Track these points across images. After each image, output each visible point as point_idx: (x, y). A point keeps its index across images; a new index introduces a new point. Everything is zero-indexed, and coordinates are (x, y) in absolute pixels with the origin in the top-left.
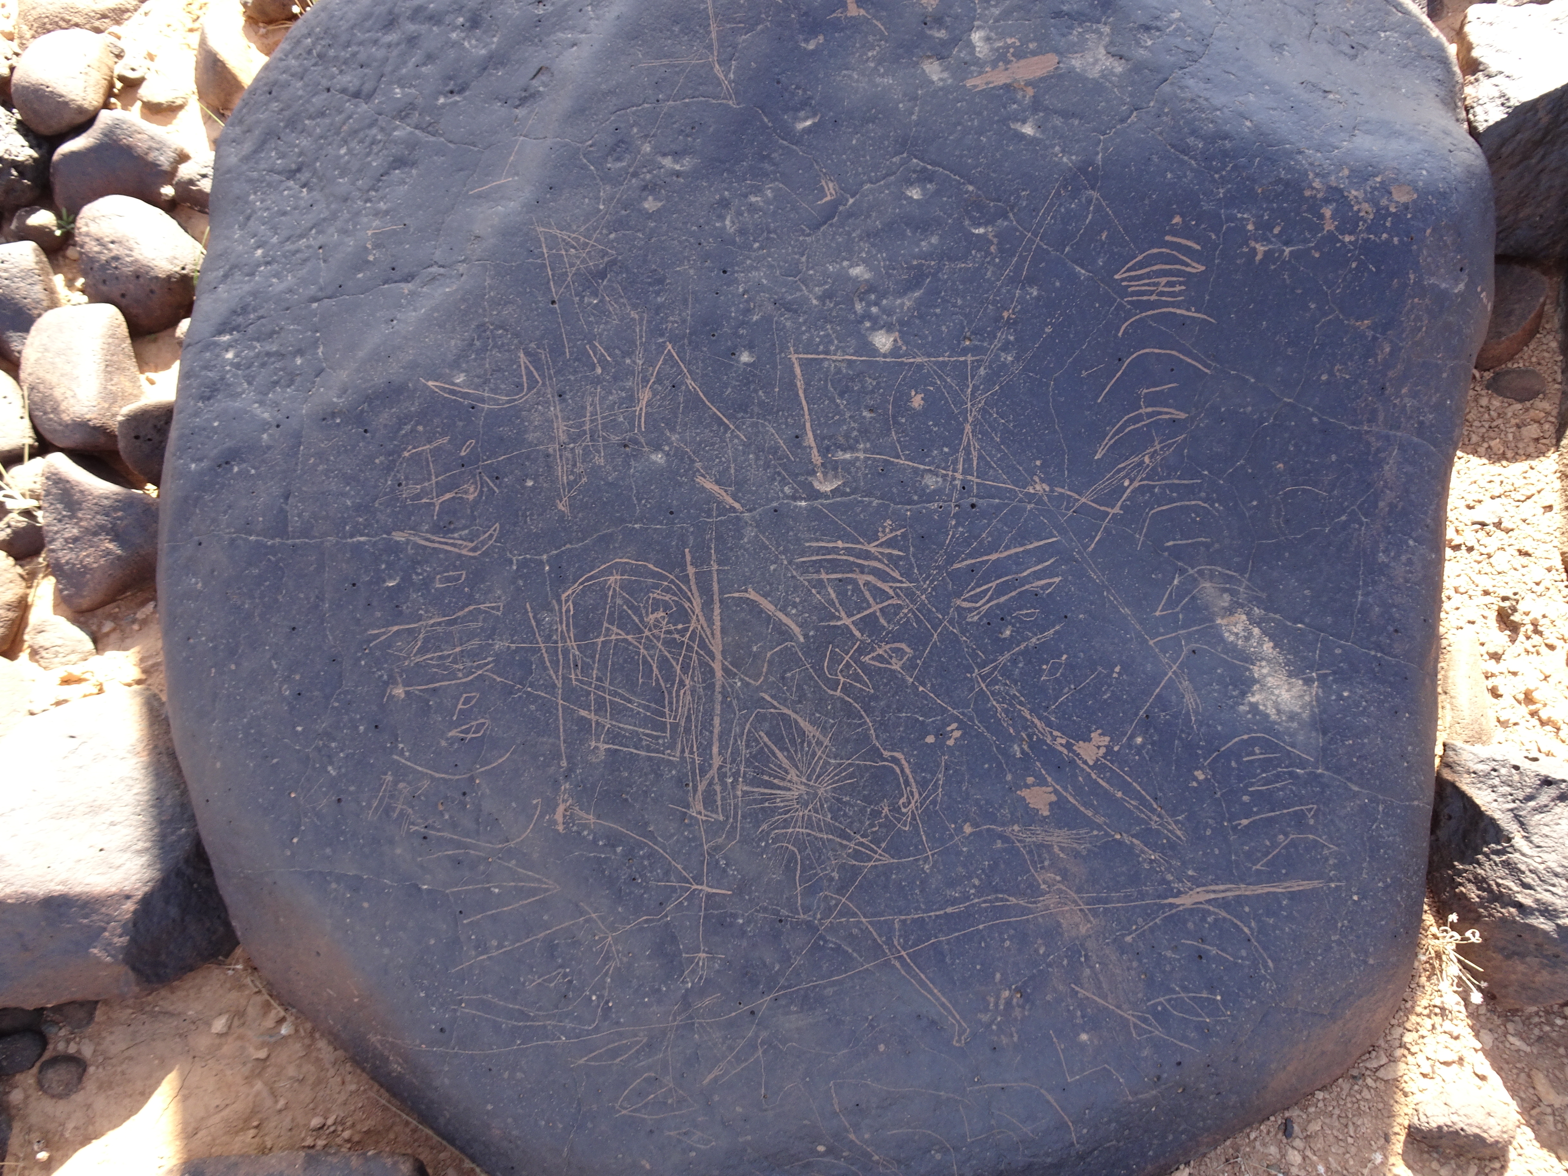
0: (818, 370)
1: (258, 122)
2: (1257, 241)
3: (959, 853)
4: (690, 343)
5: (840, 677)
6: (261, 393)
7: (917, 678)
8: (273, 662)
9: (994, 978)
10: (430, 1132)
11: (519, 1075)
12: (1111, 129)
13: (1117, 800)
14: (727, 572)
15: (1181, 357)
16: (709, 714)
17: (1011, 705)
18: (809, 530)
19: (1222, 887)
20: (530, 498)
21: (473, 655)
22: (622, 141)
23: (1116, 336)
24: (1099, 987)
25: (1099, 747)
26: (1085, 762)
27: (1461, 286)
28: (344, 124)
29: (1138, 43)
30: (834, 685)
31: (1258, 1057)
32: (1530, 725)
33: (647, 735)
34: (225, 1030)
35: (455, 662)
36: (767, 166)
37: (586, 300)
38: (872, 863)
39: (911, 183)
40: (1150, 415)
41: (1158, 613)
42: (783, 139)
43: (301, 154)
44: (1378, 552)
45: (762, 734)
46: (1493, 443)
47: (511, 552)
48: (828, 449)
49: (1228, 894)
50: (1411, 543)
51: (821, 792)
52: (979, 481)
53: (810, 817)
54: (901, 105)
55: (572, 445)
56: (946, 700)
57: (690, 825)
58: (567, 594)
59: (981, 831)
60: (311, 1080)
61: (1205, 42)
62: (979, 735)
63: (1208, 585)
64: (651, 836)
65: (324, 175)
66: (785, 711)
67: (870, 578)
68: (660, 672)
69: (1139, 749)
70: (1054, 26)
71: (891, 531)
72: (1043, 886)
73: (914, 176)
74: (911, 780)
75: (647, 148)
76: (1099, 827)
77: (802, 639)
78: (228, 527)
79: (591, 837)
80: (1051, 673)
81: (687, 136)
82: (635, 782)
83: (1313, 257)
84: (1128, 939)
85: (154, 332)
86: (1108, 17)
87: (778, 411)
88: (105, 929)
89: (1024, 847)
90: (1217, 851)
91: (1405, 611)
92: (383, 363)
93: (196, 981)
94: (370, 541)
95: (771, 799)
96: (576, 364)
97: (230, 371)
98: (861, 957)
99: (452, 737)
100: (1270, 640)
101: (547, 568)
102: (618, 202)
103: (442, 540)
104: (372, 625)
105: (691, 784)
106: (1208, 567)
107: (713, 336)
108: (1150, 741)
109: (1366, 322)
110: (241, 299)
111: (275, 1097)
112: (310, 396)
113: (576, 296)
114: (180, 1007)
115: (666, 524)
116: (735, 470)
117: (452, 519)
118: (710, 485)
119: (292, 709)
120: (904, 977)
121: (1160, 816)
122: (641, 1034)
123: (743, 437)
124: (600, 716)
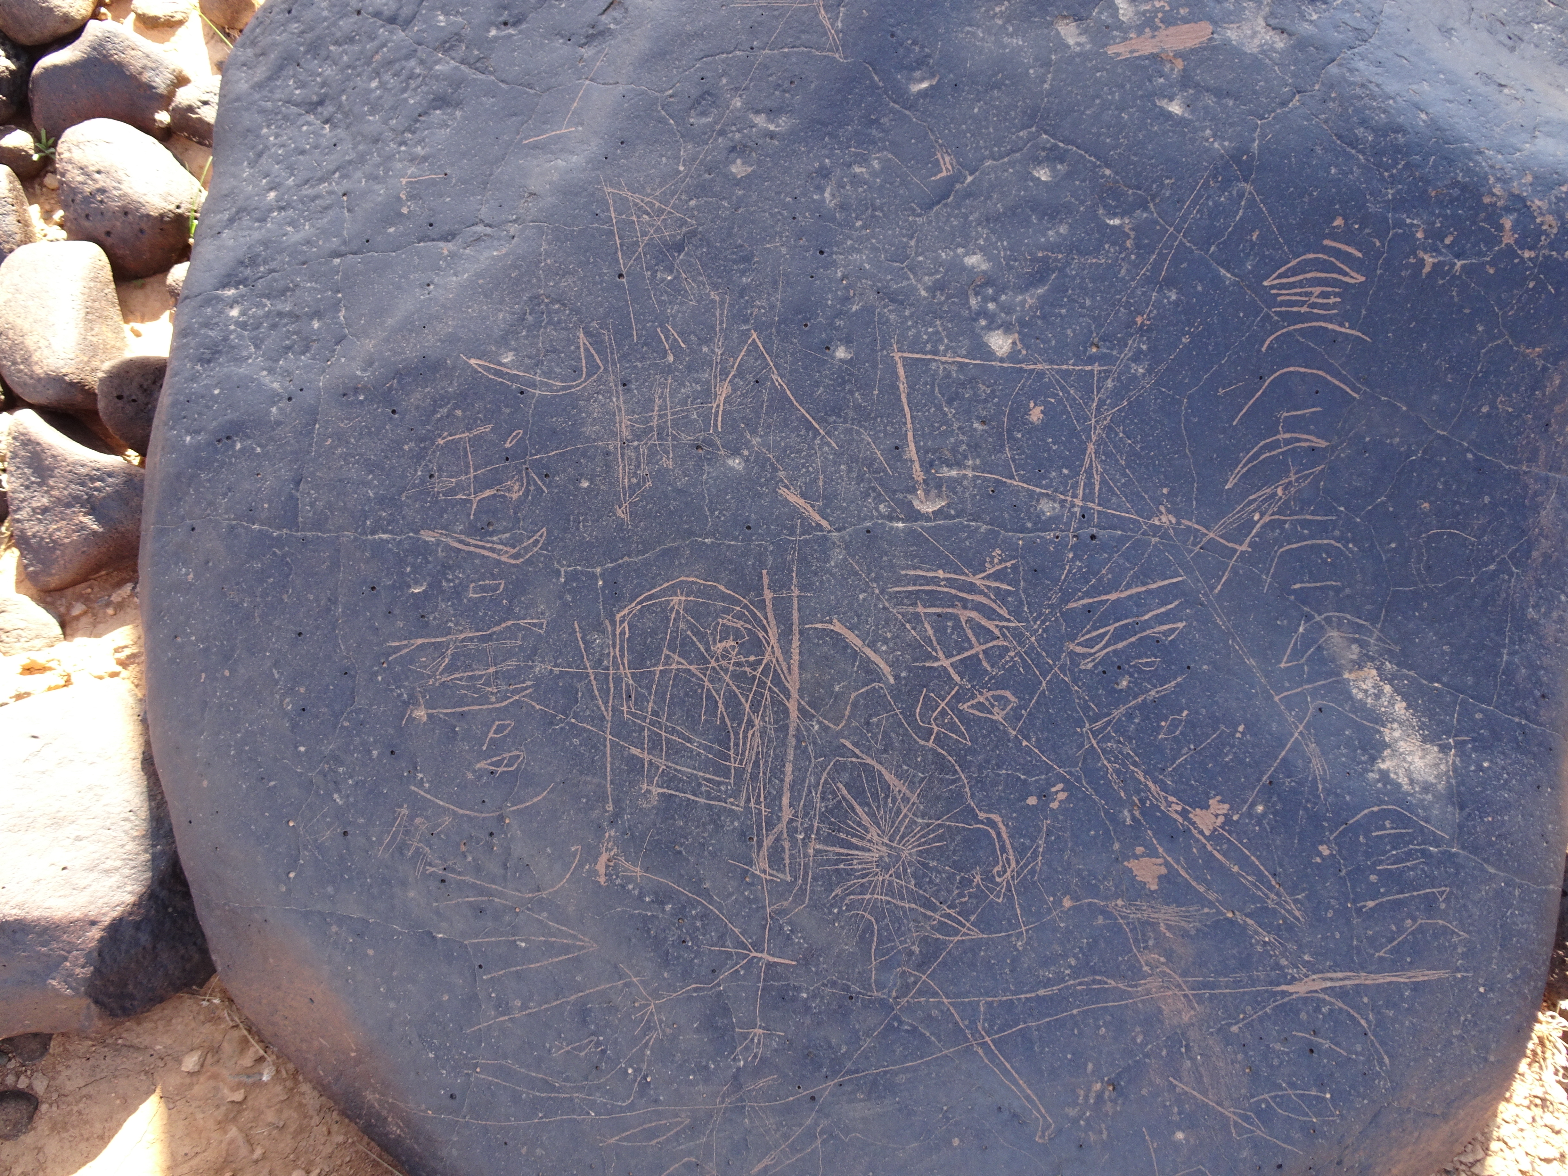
0: (923, 372)
1: (275, 44)
2: (1426, 252)
3: (1056, 929)
4: (778, 333)
5: (934, 726)
6: (270, 359)
7: (1021, 731)
8: (275, 671)
9: (1086, 1069)
11: (539, 1151)
12: (1270, 113)
13: (1233, 875)
14: (809, 599)
15: (1329, 378)
16: (780, 760)
17: (1124, 765)
18: (905, 556)
19: (1340, 975)
20: (585, 502)
21: (510, 677)
22: (708, 93)
23: (1259, 351)
24: (1199, 1081)
25: (1217, 816)
26: (1201, 832)
28: (377, 52)
29: (1302, 17)
30: (927, 734)
31: (1363, 1159)
33: (707, 780)
34: (197, 1068)
35: (487, 684)
36: (875, 133)
37: (659, 275)
38: (959, 938)
39: (1039, 163)
40: (1287, 442)
41: (1283, 665)
42: (894, 102)
43: (324, 84)
44: (1528, 607)
45: (841, 786)
47: (559, 562)
48: (931, 464)
50: (1563, 598)
51: (905, 854)
52: (1100, 508)
53: (890, 883)
54: (1031, 71)
55: (636, 443)
56: (1053, 757)
57: (752, 884)
58: (622, 614)
59: (1081, 905)
60: (293, 1127)
61: (1375, 20)
62: (1086, 798)
63: (1335, 634)
64: (705, 894)
65: (350, 110)
66: (869, 761)
67: (974, 615)
68: (726, 709)
69: (1261, 817)
71: (1000, 562)
72: (1145, 968)
73: (1043, 154)
74: (1008, 846)
75: (737, 103)
76: (1211, 904)
77: (892, 681)
78: (226, 513)
79: (636, 892)
80: (1170, 731)
81: (785, 91)
82: (691, 833)
83: (1487, 273)
84: (1235, 1029)
85: (142, 277)
87: (876, 418)
88: (66, 959)
89: (1128, 924)
90: (1337, 935)
91: (1553, 674)
92: (417, 334)
93: (166, 1012)
94: (394, 539)
95: (847, 860)
96: (645, 349)
97: (235, 330)
98: (939, 1042)
99: (480, 769)
100: (1403, 699)
101: (601, 583)
102: (701, 164)
103: (480, 543)
104: (392, 636)
105: (755, 839)
106: (1337, 614)
107: (806, 325)
108: (1272, 810)
109: (1537, 349)
110: (249, 248)
111: (252, 1145)
112: (329, 366)
113: (647, 270)
114: (146, 1040)
115: (742, 541)
116: (824, 482)
117: (491, 520)
118: (794, 498)
119: (294, 726)
120: (987, 1065)
121: (1278, 894)
122: (683, 1115)
123: (834, 445)
124: (654, 755)
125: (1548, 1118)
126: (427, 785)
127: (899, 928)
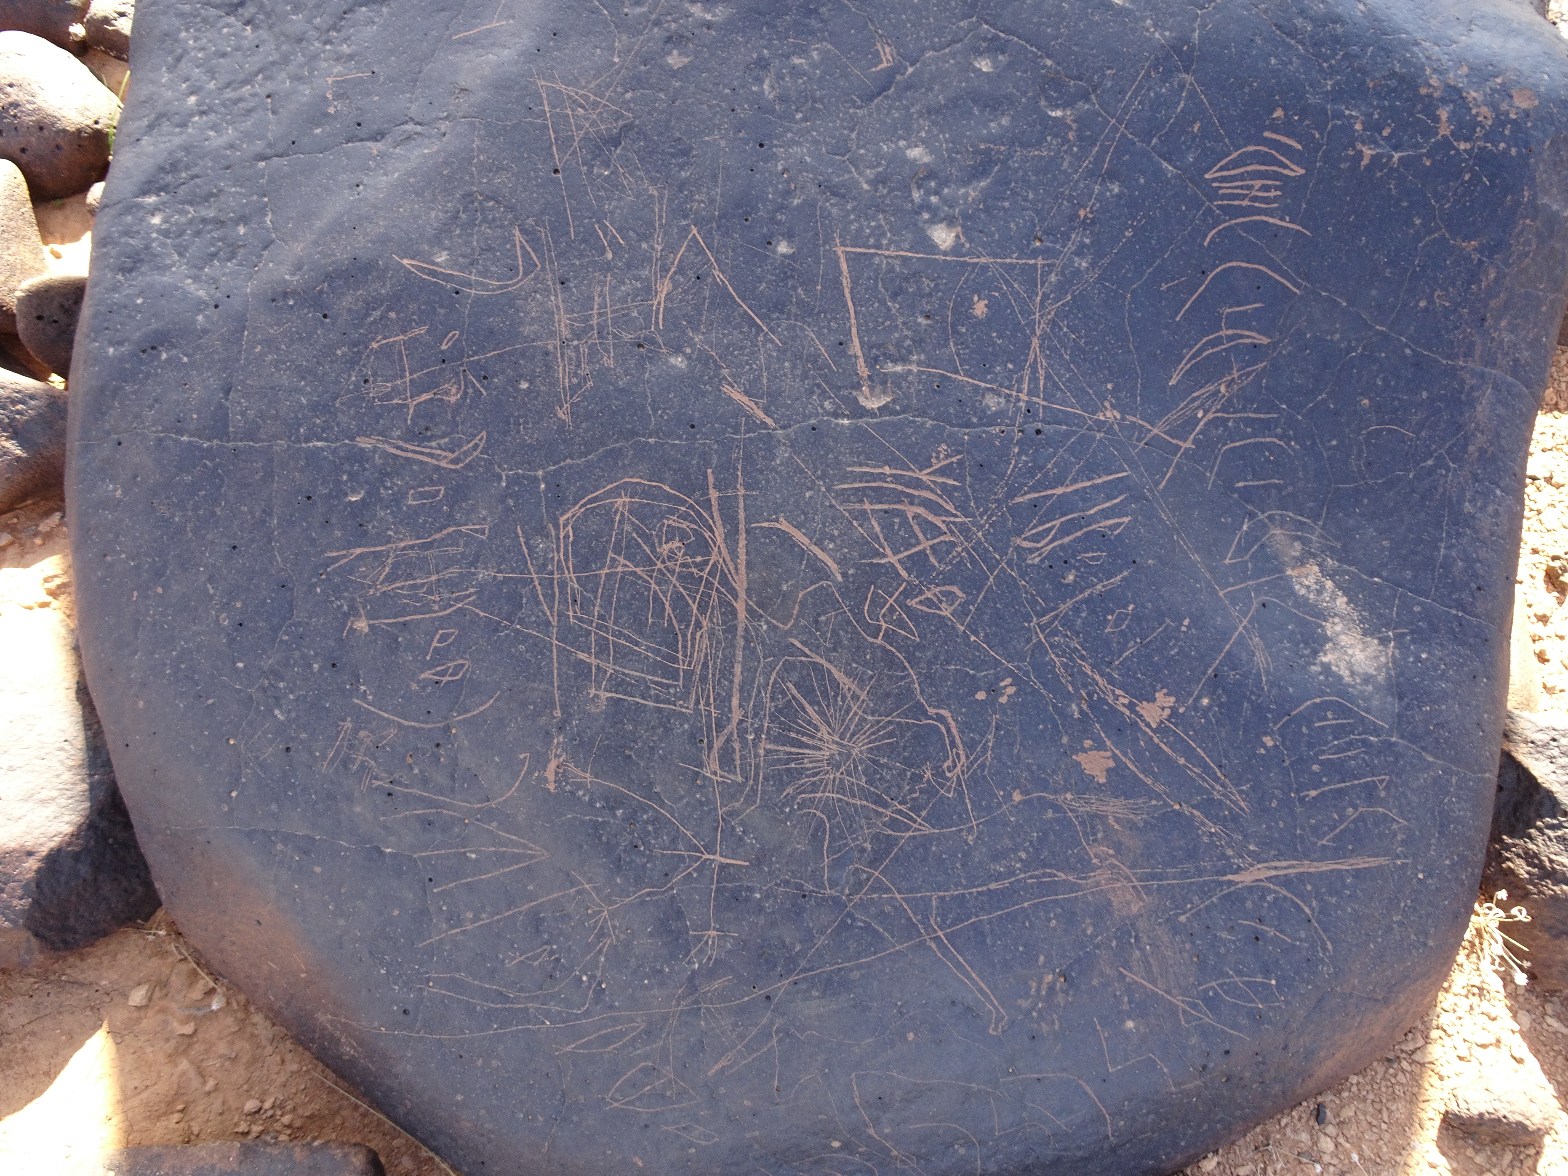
0: (866, 267)
2: (1364, 143)
3: (1006, 823)
4: (719, 228)
5: (883, 623)
6: (195, 266)
7: (969, 626)
8: (209, 586)
9: (1037, 961)
10: (383, 1117)
11: (495, 1063)
12: (1210, 3)
13: (1179, 767)
14: (756, 498)
15: (1270, 273)
16: (729, 661)
17: (1071, 659)
18: (851, 453)
19: (1284, 864)
20: (525, 404)
21: (451, 585)
23: (1201, 245)
24: (1148, 970)
25: (1163, 709)
26: (1148, 725)
30: (875, 631)
31: (1307, 1044)
33: (655, 683)
34: (144, 1002)
35: (430, 592)
36: (814, 23)
37: (595, 170)
38: (910, 833)
39: (980, 54)
40: (1230, 338)
41: (1227, 561)
44: (1464, 501)
45: (790, 685)
46: (1546, 392)
47: (500, 466)
48: (876, 359)
49: (1291, 871)
50: (1498, 492)
51: (855, 752)
52: (1045, 403)
53: (842, 781)
55: (576, 343)
56: (1001, 652)
57: (704, 787)
58: (566, 517)
59: (1031, 799)
60: (245, 1058)
62: (1035, 692)
63: (1278, 531)
64: (657, 798)
65: (272, 10)
66: (818, 659)
67: (920, 510)
68: (673, 611)
69: (1206, 711)
71: (947, 457)
72: (1095, 861)
73: (984, 45)
74: (958, 741)
76: (1158, 797)
77: (840, 578)
78: (153, 425)
79: (587, 798)
80: (1117, 625)
82: (640, 737)
83: (1424, 165)
84: (1183, 919)
85: (61, 198)
87: (820, 313)
89: (1077, 817)
90: (1281, 825)
91: (1489, 566)
92: (347, 235)
93: (111, 947)
94: (329, 447)
95: (798, 759)
96: (583, 246)
97: (157, 238)
98: (893, 937)
99: (424, 680)
100: (1344, 594)
101: (543, 486)
102: (636, 55)
103: (418, 449)
104: (331, 547)
105: (705, 741)
106: (1280, 512)
107: (747, 220)
108: (1218, 702)
109: (1473, 243)
110: (170, 154)
111: (203, 1077)
112: (256, 272)
113: (584, 165)
114: (91, 976)
115: (686, 440)
116: (768, 379)
117: (429, 425)
118: (738, 396)
119: (232, 641)
120: (940, 959)
121: (1223, 785)
122: (639, 1020)
123: (778, 342)
124: (601, 660)
125: (1485, 1006)
126: (370, 697)
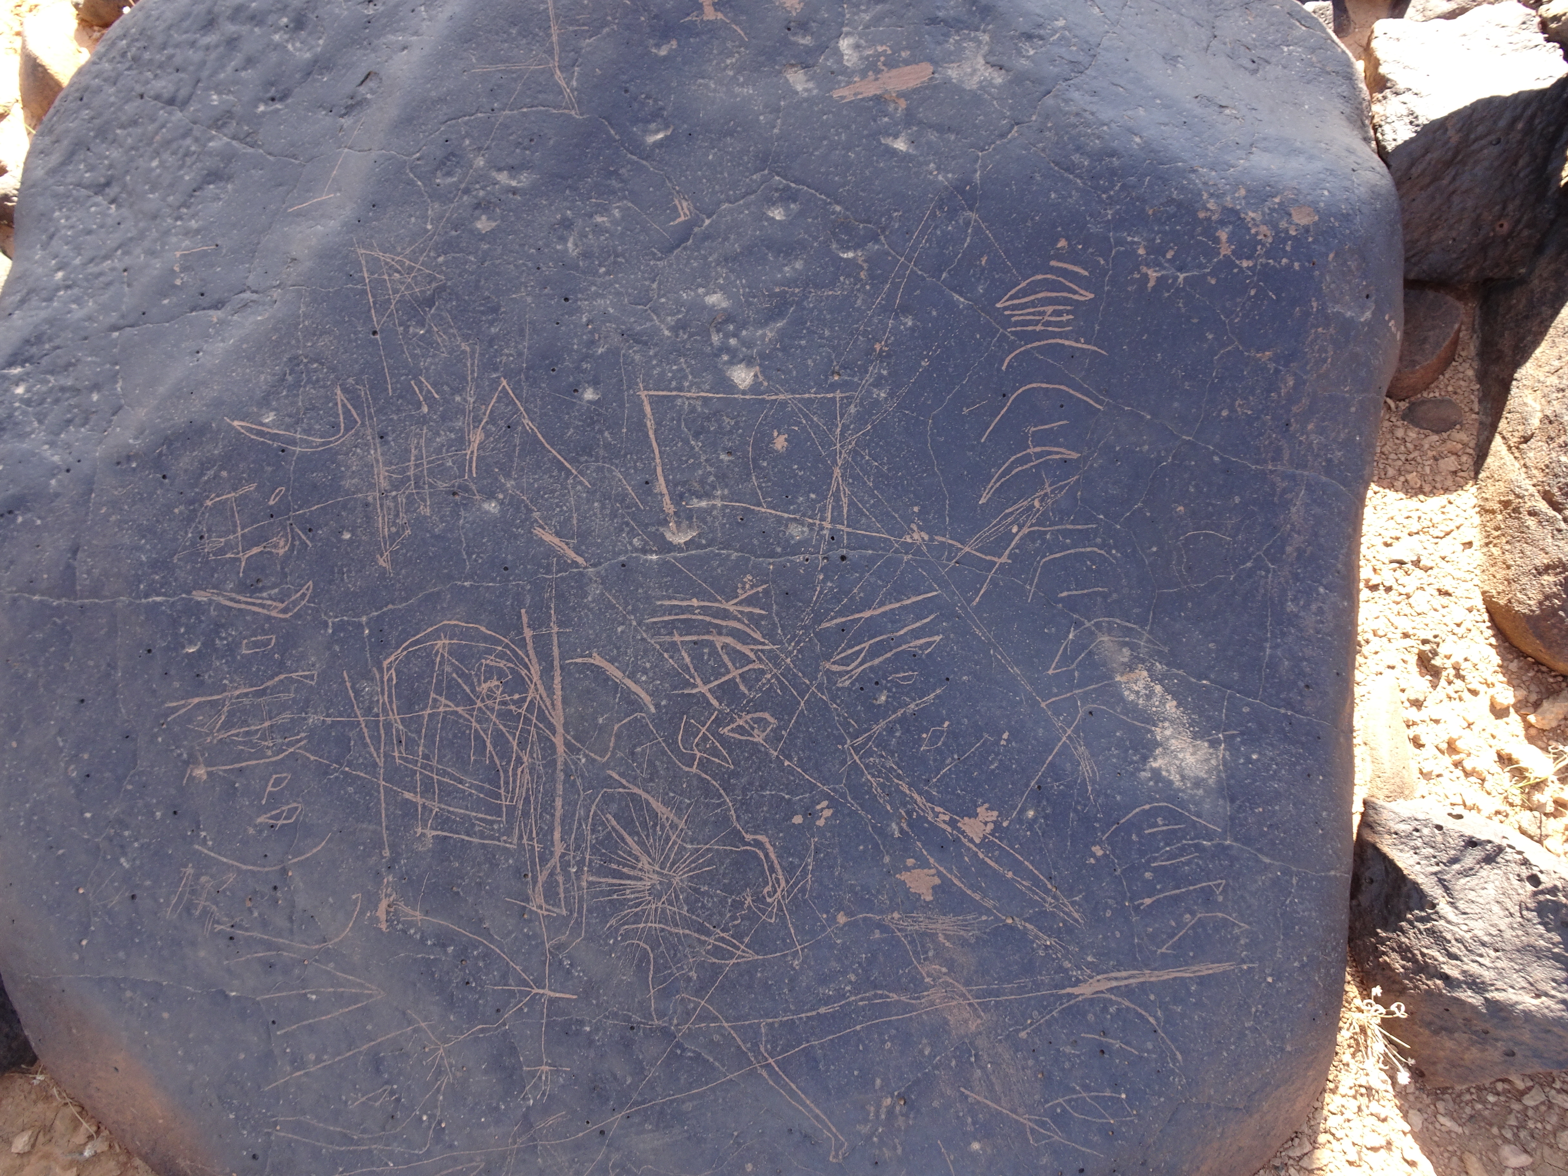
0: (669, 409)
1: (67, 131)
2: (1148, 266)
3: (832, 946)
4: (527, 379)
5: (696, 752)
6: (52, 433)
7: (782, 751)
8: (59, 739)
9: (873, 1084)
12: (990, 145)
13: (1007, 880)
14: (568, 635)
15: (1071, 392)
16: (550, 795)
17: (888, 778)
18: (660, 587)
19: (1124, 974)
20: (348, 553)
21: (285, 730)
22: (453, 154)
23: (999, 370)
24: (991, 1089)
26: (971, 841)
27: (1368, 315)
28: (157, 133)
29: (1019, 53)
30: (690, 760)
31: (1168, 1159)
32: (1454, 778)
33: (480, 820)
34: (27, 1149)
35: (263, 738)
37: (411, 330)
38: (734, 961)
39: (773, 203)
40: (1039, 455)
41: (1050, 672)
42: (632, 153)
43: (110, 166)
44: (1287, 601)
45: (610, 817)
46: (1409, 477)
47: (326, 614)
48: (681, 496)
50: (1321, 590)
51: (676, 881)
52: (849, 530)
53: (663, 911)
54: (762, 118)
55: (394, 493)
56: (816, 775)
57: (530, 921)
58: (389, 661)
59: (856, 921)
61: (1092, 52)
62: (852, 813)
63: (1106, 638)
64: (486, 933)
65: (133, 190)
66: (636, 790)
67: (729, 640)
68: (495, 748)
69: (1031, 823)
70: (928, 34)
71: (752, 587)
72: (927, 980)
73: (776, 195)
74: (777, 866)
75: (480, 162)
76: (988, 912)
77: (653, 710)
78: (9, 586)
79: (418, 937)
80: (932, 743)
81: (525, 149)
82: (467, 873)
83: (1209, 284)
84: (1023, 1035)
86: (988, 24)
87: (625, 456)
89: (906, 936)
90: (1118, 934)
91: (1316, 664)
92: (185, 400)
94: (168, 601)
95: (620, 890)
96: (400, 401)
97: (19, 407)
98: (723, 1066)
99: (261, 824)
100: (1173, 698)
101: (367, 632)
102: (447, 221)
103: (249, 600)
104: (170, 697)
105: (530, 875)
106: (1106, 619)
107: (553, 370)
108: (1043, 814)
109: (1267, 353)
110: (35, 327)
112: (106, 437)
113: (400, 325)
115: (500, 582)
116: (578, 520)
117: (260, 577)
118: (549, 538)
119: (79, 793)
120: (772, 1087)
121: (1055, 897)
122: (478, 1159)
123: (587, 483)
124: (427, 799)
125: (1374, 1107)
127: (675, 955)
